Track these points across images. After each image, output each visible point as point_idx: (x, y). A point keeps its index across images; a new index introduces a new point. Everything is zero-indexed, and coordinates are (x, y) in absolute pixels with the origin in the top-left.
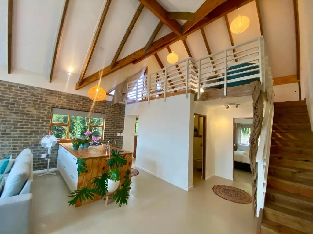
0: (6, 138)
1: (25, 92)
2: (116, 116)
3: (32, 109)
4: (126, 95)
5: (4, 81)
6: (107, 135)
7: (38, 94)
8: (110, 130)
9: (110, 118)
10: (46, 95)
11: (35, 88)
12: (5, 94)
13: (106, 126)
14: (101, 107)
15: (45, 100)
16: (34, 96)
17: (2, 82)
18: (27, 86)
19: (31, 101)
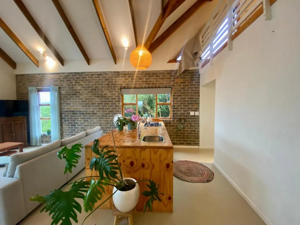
0: (95, 117)
1: (101, 78)
2: (186, 89)
3: (107, 92)
4: (198, 54)
5: (88, 72)
6: (176, 114)
7: (109, 77)
8: (179, 107)
9: (178, 93)
10: (115, 77)
11: (107, 73)
12: (90, 82)
13: (174, 102)
14: (165, 80)
15: (115, 82)
16: (107, 80)
17: (87, 73)
18: (102, 72)
19: (106, 85)
